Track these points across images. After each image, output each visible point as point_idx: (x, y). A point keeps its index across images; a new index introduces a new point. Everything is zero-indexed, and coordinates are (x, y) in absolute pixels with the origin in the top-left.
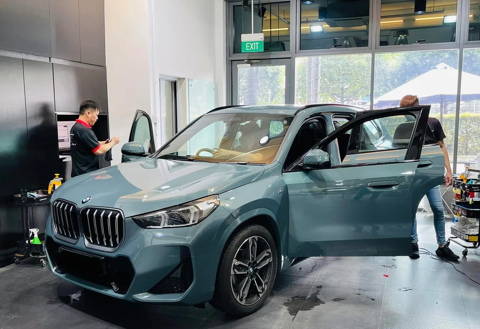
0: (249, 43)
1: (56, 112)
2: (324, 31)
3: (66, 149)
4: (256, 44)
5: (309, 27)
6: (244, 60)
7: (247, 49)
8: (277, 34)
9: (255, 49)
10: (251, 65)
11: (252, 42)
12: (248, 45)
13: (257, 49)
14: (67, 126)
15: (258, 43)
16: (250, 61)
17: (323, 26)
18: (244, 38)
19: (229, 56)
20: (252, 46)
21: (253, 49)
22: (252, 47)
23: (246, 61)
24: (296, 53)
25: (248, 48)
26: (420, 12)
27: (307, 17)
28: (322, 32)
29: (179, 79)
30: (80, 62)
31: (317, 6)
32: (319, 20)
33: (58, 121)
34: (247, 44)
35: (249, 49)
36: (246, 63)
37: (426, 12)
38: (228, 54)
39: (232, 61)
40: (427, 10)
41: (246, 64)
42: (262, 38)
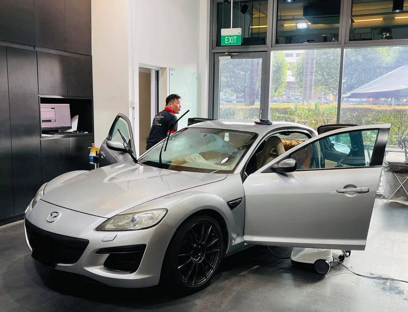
0: (228, 37)
1: (39, 95)
2: (309, 28)
3: (53, 128)
4: (234, 38)
5: (295, 24)
6: (224, 53)
7: (226, 43)
8: (257, 31)
9: (233, 42)
10: (231, 57)
11: (230, 36)
12: (227, 39)
13: (235, 42)
14: (54, 108)
15: (236, 37)
16: (230, 54)
17: (308, 23)
18: (224, 32)
19: (212, 49)
20: (230, 39)
21: (231, 42)
22: (230, 41)
23: (227, 53)
24: (272, 47)
25: (227, 41)
26: (397, 11)
27: (293, 16)
28: (307, 29)
29: (161, 68)
30: (65, 51)
31: (301, 5)
32: (303, 17)
33: (41, 103)
34: (226, 37)
35: (228, 43)
36: (226, 55)
37: (404, 10)
38: (211, 47)
39: (214, 53)
40: (404, 9)
41: (227, 57)
42: (240, 33)
